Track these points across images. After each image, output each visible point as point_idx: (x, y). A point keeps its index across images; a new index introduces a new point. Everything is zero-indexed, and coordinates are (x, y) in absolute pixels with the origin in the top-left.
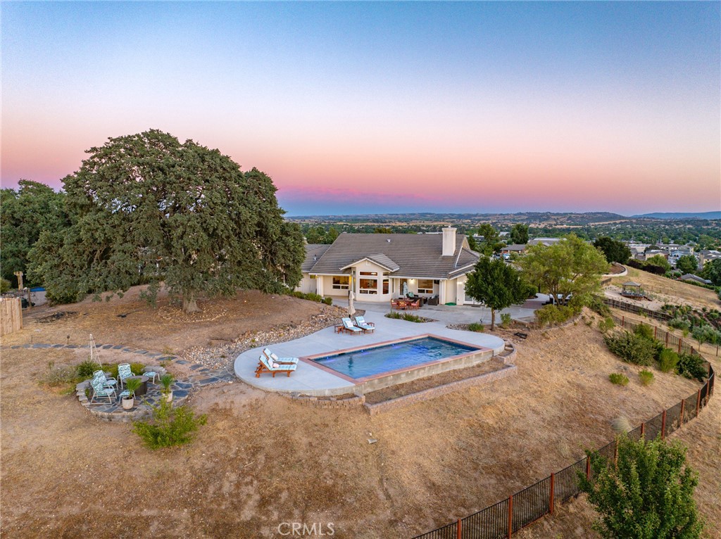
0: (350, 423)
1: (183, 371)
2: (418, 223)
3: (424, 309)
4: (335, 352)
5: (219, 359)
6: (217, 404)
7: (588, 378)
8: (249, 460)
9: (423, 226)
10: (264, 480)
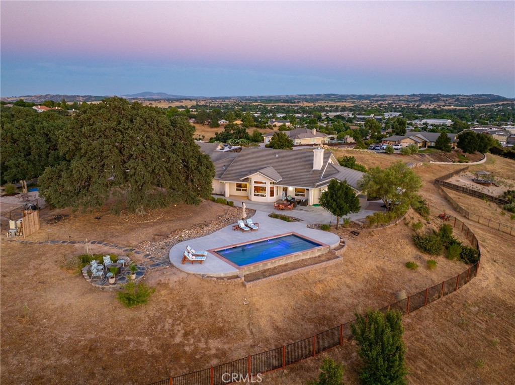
0: (234, 292)
1: (140, 259)
2: (323, 104)
3: (297, 210)
4: (230, 246)
5: (160, 250)
6: (160, 280)
7: (392, 264)
8: (179, 312)
9: (327, 106)
10: (186, 323)
